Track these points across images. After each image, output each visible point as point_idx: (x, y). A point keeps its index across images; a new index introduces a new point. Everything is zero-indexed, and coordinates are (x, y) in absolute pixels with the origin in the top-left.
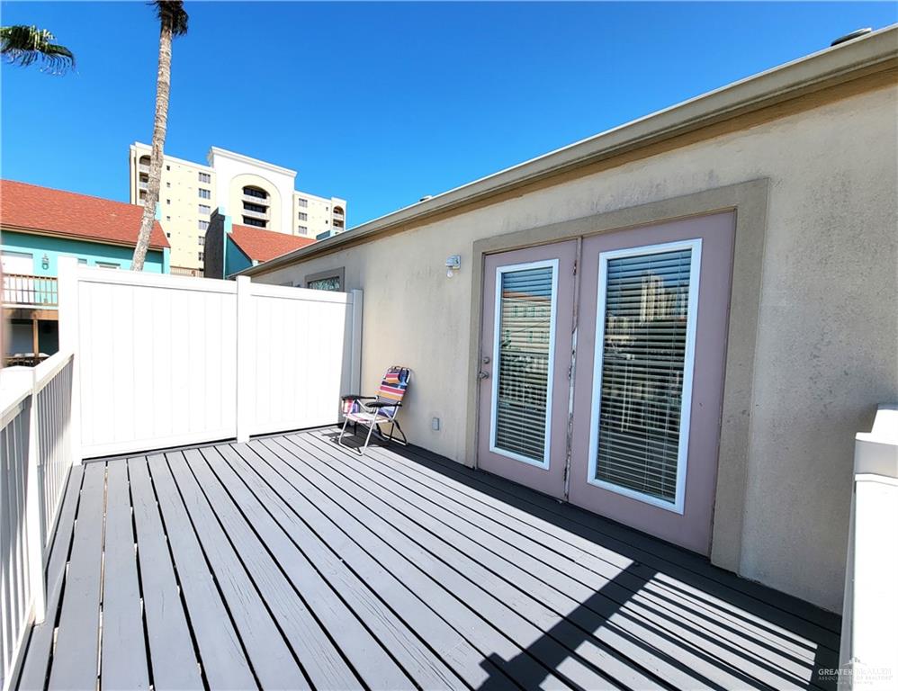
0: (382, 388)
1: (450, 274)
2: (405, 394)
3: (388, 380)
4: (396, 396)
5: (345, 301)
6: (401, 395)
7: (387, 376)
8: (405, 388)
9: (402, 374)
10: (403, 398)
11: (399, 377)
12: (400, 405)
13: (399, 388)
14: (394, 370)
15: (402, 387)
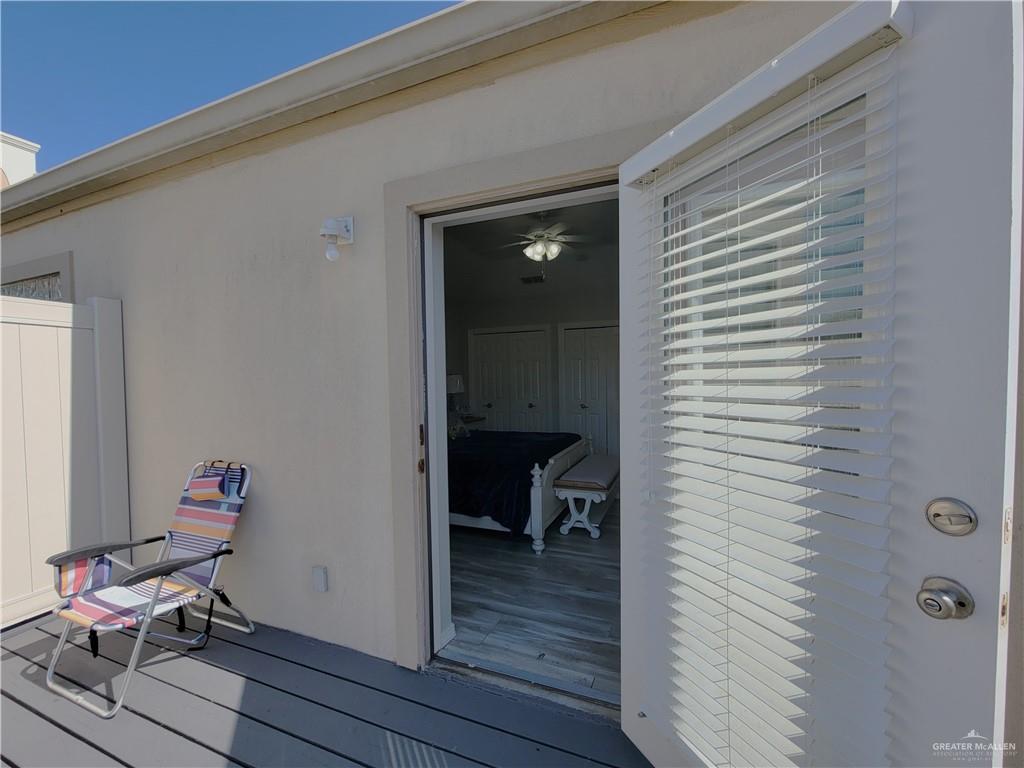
0: (180, 512)
1: (331, 255)
2: (237, 522)
3: (193, 493)
4: (216, 529)
5: (70, 325)
6: (230, 527)
7: (193, 485)
8: (240, 508)
9: (230, 478)
10: (235, 533)
11: (222, 487)
12: (229, 552)
13: (223, 511)
14: (210, 470)
15: (231, 507)
